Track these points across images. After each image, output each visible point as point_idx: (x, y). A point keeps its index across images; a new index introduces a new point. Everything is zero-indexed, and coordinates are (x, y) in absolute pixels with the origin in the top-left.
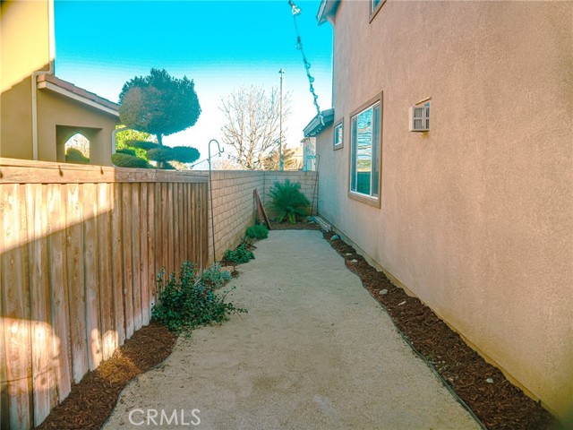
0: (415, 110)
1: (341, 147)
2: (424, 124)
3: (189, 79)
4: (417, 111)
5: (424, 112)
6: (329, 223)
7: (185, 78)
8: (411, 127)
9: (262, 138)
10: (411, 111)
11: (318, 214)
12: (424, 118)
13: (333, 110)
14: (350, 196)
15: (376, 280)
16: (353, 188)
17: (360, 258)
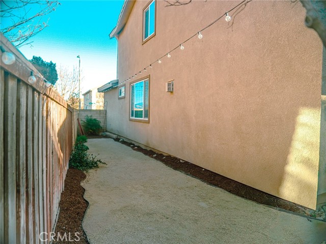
0: (168, 84)
1: (124, 98)
2: (171, 89)
3: (54, 63)
4: (169, 84)
5: (171, 85)
6: (115, 134)
7: (51, 62)
8: (167, 90)
9: (69, 92)
10: (167, 84)
11: (106, 131)
12: (171, 87)
13: (118, 80)
14: (131, 120)
15: (150, 153)
16: (132, 116)
17: (138, 147)
